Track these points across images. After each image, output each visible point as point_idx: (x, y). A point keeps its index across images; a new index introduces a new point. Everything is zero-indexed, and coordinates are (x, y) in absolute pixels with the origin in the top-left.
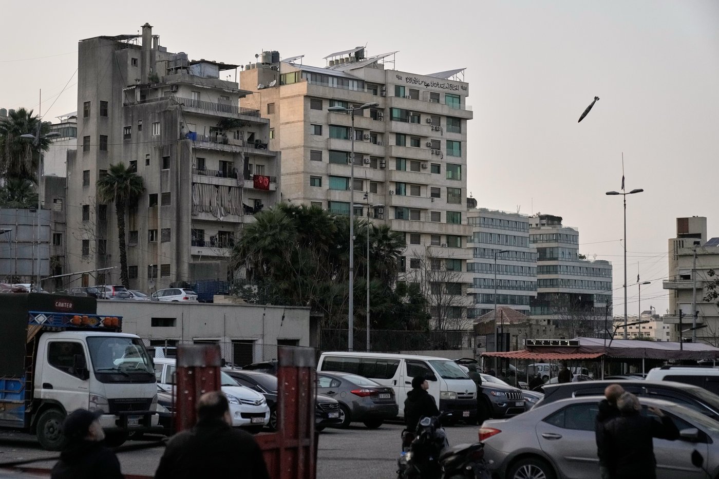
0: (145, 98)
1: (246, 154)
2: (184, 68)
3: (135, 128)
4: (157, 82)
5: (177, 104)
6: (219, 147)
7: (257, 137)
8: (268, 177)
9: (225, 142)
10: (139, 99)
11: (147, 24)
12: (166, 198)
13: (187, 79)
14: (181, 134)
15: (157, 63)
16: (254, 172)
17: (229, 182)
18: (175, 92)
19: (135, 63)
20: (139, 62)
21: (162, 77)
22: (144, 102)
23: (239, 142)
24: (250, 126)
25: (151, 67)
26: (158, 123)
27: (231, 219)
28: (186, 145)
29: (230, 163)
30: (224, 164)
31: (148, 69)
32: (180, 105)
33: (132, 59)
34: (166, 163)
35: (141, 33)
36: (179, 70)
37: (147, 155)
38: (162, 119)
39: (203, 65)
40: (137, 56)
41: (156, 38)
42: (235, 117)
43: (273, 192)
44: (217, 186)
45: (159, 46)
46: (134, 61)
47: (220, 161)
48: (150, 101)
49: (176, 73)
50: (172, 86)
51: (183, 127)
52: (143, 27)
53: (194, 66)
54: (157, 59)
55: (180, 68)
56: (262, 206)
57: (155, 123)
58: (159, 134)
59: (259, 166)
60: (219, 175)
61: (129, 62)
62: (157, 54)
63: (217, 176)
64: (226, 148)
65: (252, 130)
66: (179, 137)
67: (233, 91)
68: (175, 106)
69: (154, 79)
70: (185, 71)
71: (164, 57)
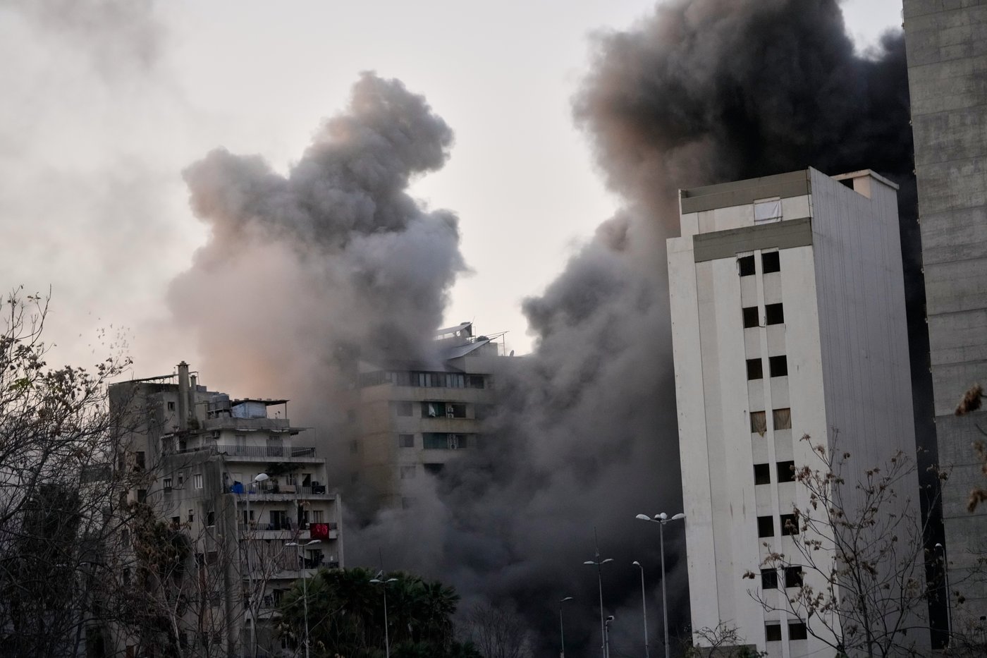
0: (185, 447)
1: (299, 501)
2: (225, 411)
3: (175, 481)
4: (197, 428)
5: (219, 453)
6: (269, 497)
7: (314, 479)
8: (327, 524)
9: (276, 490)
10: (178, 449)
11: (183, 362)
12: (212, 557)
13: (230, 424)
14: (225, 487)
15: (196, 406)
16: (312, 519)
17: (282, 534)
18: (218, 438)
19: (172, 407)
20: (176, 406)
21: (203, 421)
22: (185, 451)
23: (292, 488)
24: (304, 468)
25: (190, 410)
26: (200, 475)
27: (286, 575)
28: (230, 500)
29: (283, 512)
30: (275, 515)
31: (187, 413)
32: (222, 454)
33: (169, 403)
34: (210, 519)
35: (177, 373)
36: (220, 414)
37: (190, 511)
38: (204, 470)
39: (247, 404)
40: (174, 399)
41: (194, 378)
42: (286, 460)
43: (335, 540)
44: (268, 541)
45: (197, 386)
46: (171, 405)
47: (271, 512)
48: (189, 451)
49: (217, 417)
50: (213, 432)
51: (227, 478)
52: (179, 366)
53: (237, 406)
54: (196, 400)
55: (221, 411)
56: (323, 556)
57: (197, 476)
58: (202, 487)
59: (317, 511)
60: (270, 528)
61: (166, 407)
62: (196, 395)
63: (267, 529)
64: (277, 498)
65: (307, 471)
66: (222, 491)
67: (283, 430)
68: (216, 457)
69: (194, 423)
70: (227, 414)
71: (203, 398)
